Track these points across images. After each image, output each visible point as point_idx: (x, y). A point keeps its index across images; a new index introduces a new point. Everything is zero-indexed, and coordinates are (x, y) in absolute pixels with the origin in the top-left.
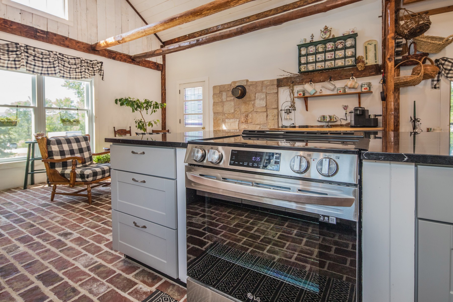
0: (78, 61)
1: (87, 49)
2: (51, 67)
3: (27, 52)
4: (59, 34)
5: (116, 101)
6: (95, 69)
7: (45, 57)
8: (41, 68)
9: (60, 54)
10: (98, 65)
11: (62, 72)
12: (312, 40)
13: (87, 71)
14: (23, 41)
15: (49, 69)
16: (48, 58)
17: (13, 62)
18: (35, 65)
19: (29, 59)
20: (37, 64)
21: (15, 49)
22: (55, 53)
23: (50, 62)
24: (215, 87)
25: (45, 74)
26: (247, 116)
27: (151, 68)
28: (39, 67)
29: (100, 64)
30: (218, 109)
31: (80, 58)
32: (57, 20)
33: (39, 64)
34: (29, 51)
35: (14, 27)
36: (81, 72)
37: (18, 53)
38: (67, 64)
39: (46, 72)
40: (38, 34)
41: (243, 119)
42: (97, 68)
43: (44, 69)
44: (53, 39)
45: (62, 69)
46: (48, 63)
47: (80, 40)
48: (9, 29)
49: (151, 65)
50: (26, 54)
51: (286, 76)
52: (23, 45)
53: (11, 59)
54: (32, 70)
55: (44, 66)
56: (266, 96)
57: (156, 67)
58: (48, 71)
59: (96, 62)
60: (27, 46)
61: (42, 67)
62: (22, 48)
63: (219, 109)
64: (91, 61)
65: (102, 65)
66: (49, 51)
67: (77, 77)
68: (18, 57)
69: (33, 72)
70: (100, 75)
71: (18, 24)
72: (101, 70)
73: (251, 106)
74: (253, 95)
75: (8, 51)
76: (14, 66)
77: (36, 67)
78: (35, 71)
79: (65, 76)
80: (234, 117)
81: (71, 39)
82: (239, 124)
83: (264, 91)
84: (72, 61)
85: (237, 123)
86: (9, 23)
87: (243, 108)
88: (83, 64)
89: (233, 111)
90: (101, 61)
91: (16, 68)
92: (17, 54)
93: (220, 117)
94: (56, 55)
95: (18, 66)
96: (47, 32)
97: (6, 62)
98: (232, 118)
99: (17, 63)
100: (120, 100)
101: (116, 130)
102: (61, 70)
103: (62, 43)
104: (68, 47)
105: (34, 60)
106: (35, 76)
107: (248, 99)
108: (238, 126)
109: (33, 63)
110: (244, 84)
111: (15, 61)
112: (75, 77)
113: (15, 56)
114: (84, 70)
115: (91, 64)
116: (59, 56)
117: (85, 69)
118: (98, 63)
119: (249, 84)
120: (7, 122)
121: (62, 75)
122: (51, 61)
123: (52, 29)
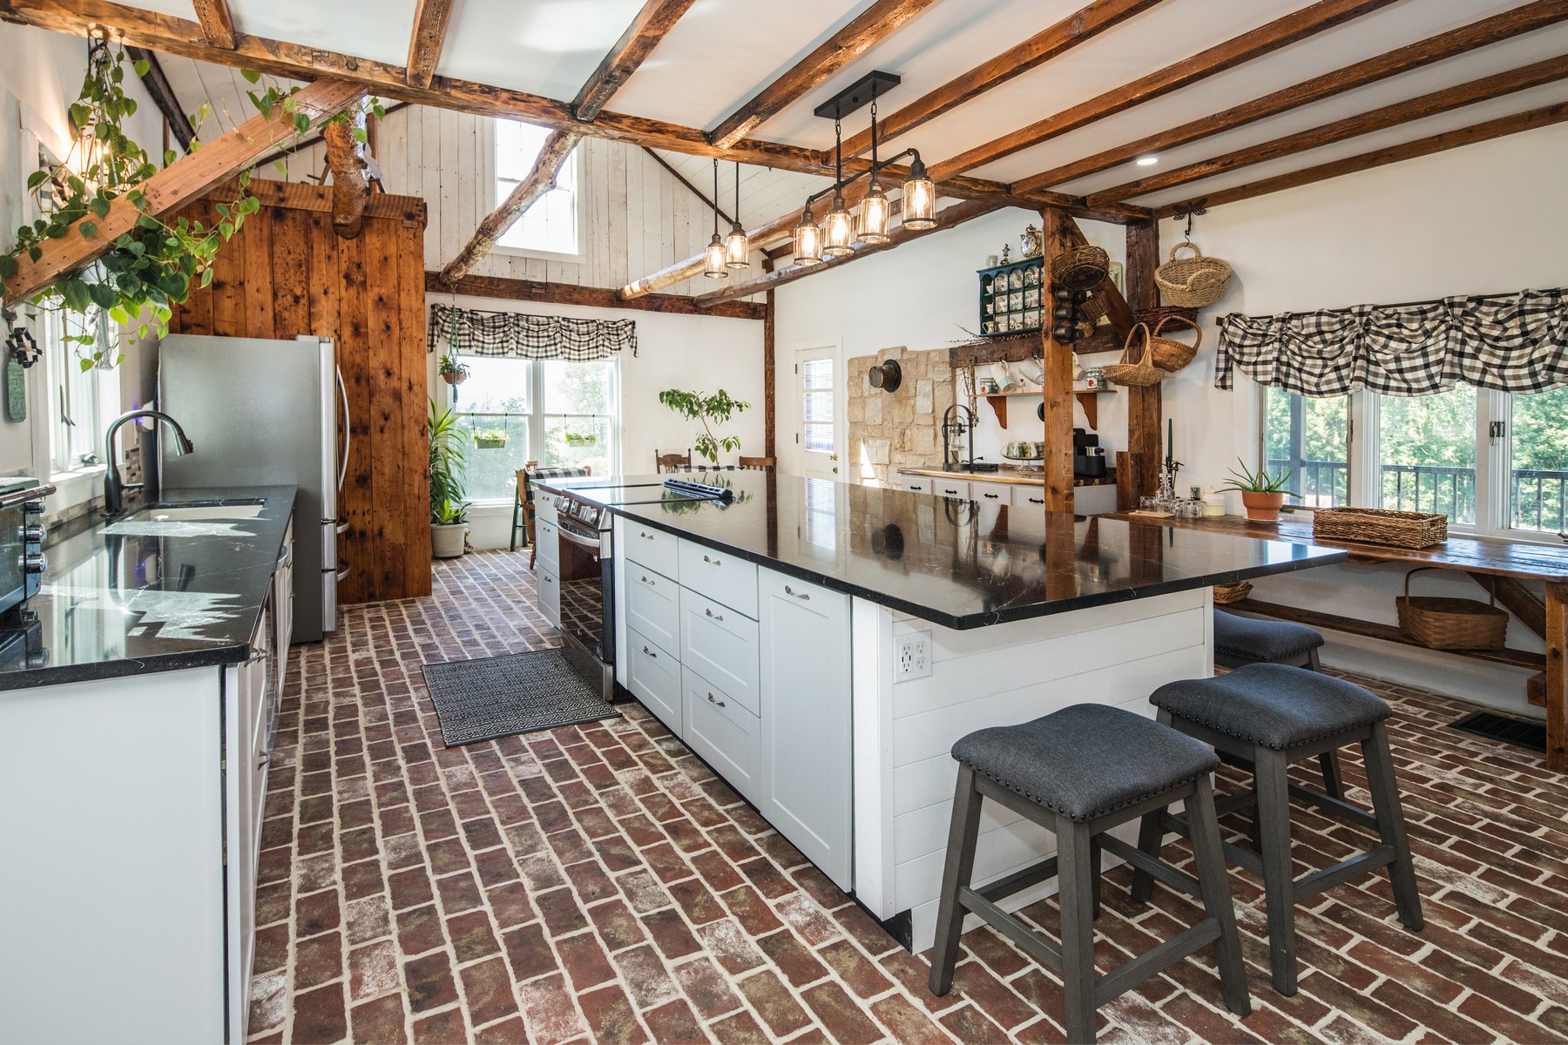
0: (592, 327)
1: (609, 300)
2: (550, 345)
3: (518, 325)
4: (564, 283)
5: (662, 395)
6: (621, 338)
7: (542, 328)
8: (536, 349)
9: (564, 319)
10: (626, 329)
11: (567, 350)
12: (1006, 260)
13: (606, 343)
14: (512, 306)
15: (548, 348)
16: (547, 330)
17: (500, 345)
18: (528, 346)
19: (521, 336)
20: (530, 344)
21: (502, 324)
22: (556, 319)
23: (548, 336)
24: (851, 361)
25: (542, 357)
26: (903, 434)
27: (739, 316)
28: (533, 347)
29: (630, 327)
30: (856, 413)
31: (594, 321)
32: (559, 260)
33: (533, 342)
34: (521, 323)
35: (502, 287)
36: (597, 347)
37: (506, 329)
38: (574, 336)
39: (544, 354)
40: (534, 290)
41: (896, 441)
42: (625, 336)
43: (540, 350)
44: (554, 293)
45: (568, 345)
46: (546, 339)
47: (597, 286)
48: (496, 292)
49: (738, 310)
50: (517, 329)
51: (964, 344)
52: (513, 315)
53: (497, 341)
54: (524, 353)
55: (541, 345)
56: (933, 390)
57: (752, 311)
58: (546, 351)
59: (622, 323)
60: (518, 315)
61: (538, 347)
62: (512, 320)
63: (858, 413)
64: (614, 323)
65: (633, 328)
66: (547, 317)
67: (591, 356)
68: (507, 336)
69: (526, 356)
70: (632, 347)
71: (507, 280)
72: (633, 337)
73: (909, 409)
74: (911, 385)
75: (494, 327)
76: (501, 351)
77: (530, 349)
78: (529, 354)
79: (572, 357)
80: (882, 436)
81: (582, 288)
82: (890, 451)
83: (930, 375)
84: (583, 329)
85: (887, 448)
86: (495, 282)
87: (897, 414)
88: (601, 332)
89: (879, 421)
90: (631, 319)
91: (503, 353)
92: (504, 332)
93: (860, 432)
94: (558, 322)
95: (506, 350)
96: (547, 283)
97: (491, 346)
98: (880, 438)
99: (505, 344)
100: (668, 394)
101: (660, 456)
102: (565, 347)
103: (568, 298)
104: (577, 303)
105: (527, 336)
106: (529, 362)
107: (904, 394)
108: (890, 456)
109: (525, 343)
110: (896, 357)
111: (502, 342)
112: (586, 357)
113: (502, 335)
114: (601, 342)
115: (613, 329)
116: (562, 322)
117: (604, 340)
118: (626, 325)
119: (906, 356)
120: (493, 441)
121: (567, 356)
122: (551, 334)
123: (554, 277)
